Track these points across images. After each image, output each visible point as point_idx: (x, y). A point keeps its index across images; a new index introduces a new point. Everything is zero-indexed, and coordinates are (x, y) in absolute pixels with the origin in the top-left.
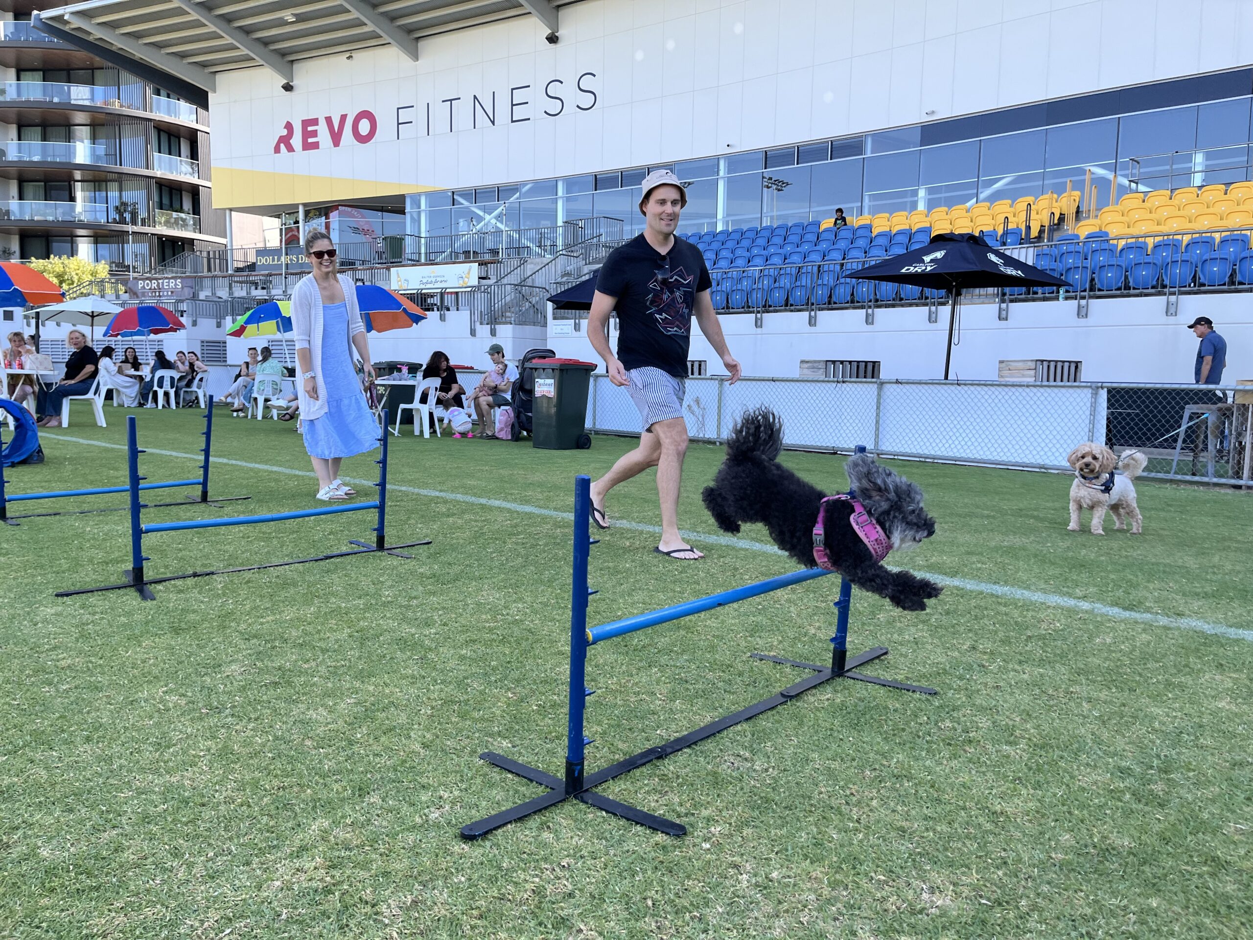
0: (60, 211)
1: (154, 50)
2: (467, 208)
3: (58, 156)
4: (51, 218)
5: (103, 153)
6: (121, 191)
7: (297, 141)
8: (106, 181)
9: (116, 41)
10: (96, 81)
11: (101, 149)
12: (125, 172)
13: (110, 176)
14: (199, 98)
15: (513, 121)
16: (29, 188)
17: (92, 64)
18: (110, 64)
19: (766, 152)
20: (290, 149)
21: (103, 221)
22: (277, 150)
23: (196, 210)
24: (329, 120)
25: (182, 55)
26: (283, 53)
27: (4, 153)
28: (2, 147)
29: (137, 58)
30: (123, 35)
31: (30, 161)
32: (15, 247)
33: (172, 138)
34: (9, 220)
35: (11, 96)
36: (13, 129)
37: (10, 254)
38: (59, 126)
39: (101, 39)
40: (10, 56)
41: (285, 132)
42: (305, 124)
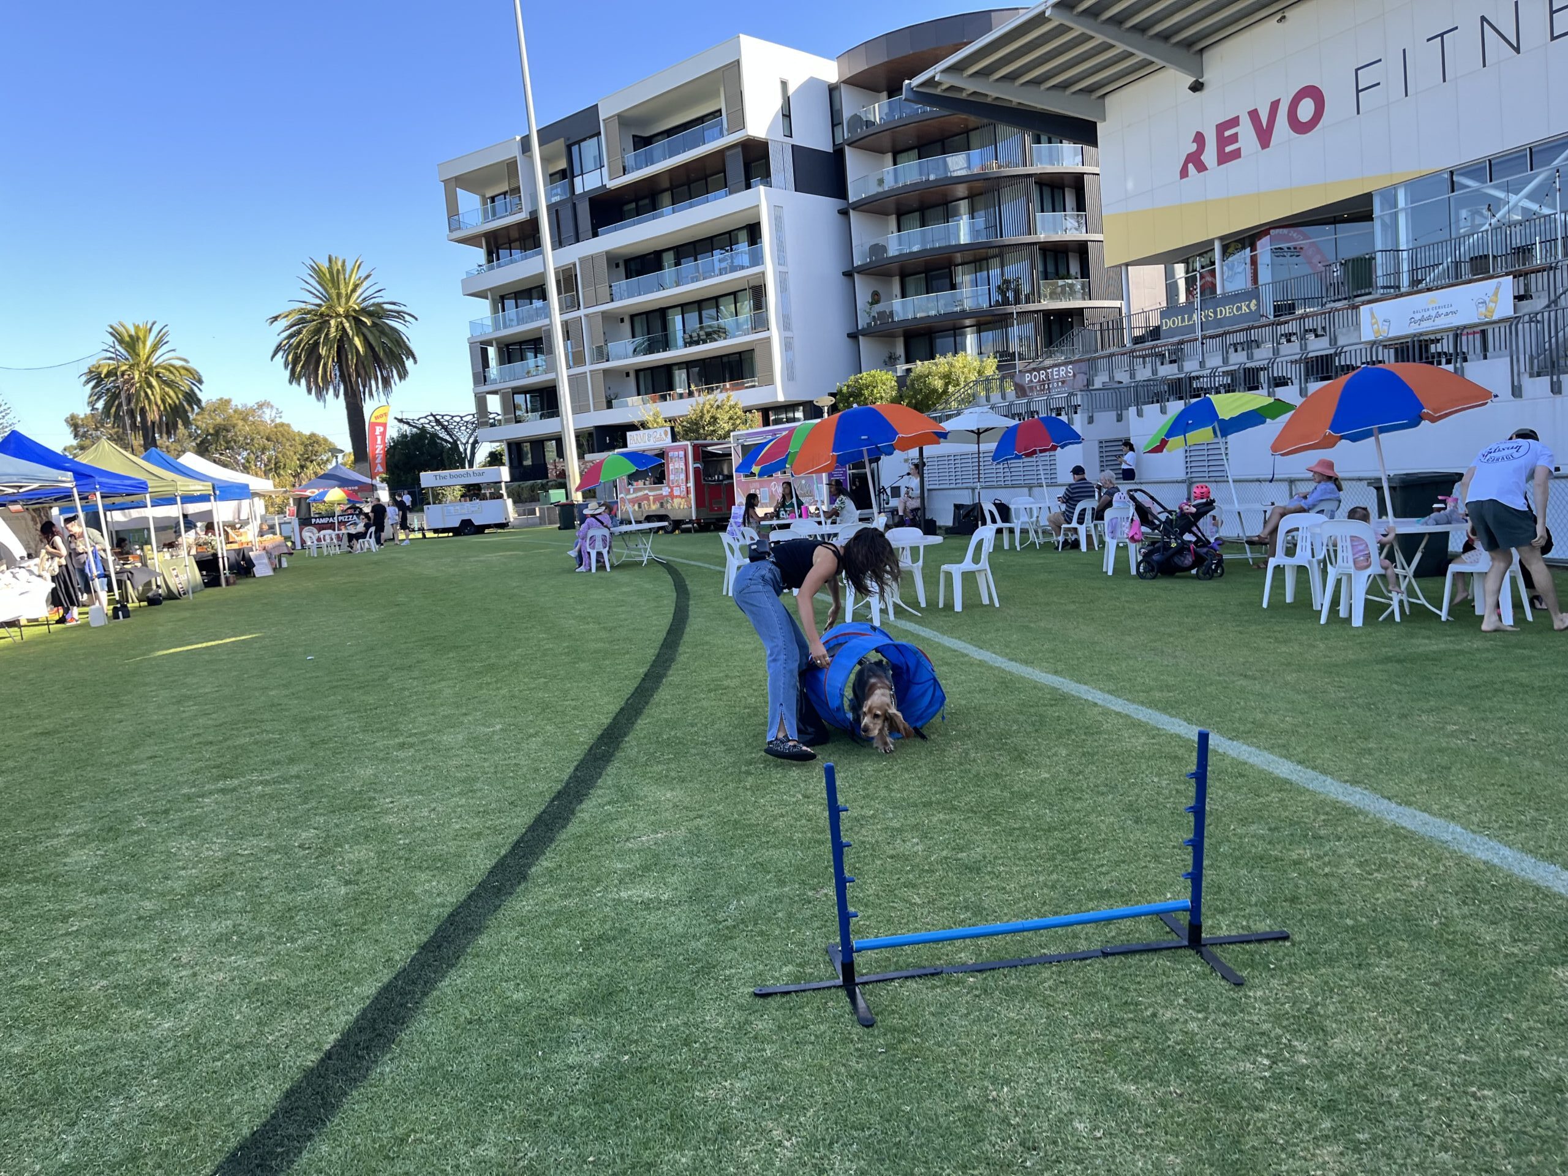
1: (1032, 89)
2: (1477, 190)
3: (938, 240)
4: (933, 313)
5: (983, 226)
6: (1002, 267)
7: (1210, 155)
8: (987, 259)
9: (992, 91)
10: (972, 145)
11: (980, 221)
12: (1007, 243)
13: (991, 252)
14: (1086, 133)
15: (1553, 38)
16: (911, 281)
17: (966, 126)
18: (985, 121)
20: (1201, 167)
21: (985, 305)
22: (1184, 173)
23: (1085, 273)
24: (1254, 115)
25: (1064, 86)
26: (1188, 44)
27: (884, 249)
28: (881, 243)
29: (1014, 105)
30: (997, 80)
31: (911, 253)
32: (900, 350)
33: (1056, 191)
34: (893, 321)
35: (889, 184)
36: (893, 221)
37: (896, 359)
38: (938, 205)
39: (975, 93)
40: (886, 140)
41: (1193, 147)
42: (1221, 128)
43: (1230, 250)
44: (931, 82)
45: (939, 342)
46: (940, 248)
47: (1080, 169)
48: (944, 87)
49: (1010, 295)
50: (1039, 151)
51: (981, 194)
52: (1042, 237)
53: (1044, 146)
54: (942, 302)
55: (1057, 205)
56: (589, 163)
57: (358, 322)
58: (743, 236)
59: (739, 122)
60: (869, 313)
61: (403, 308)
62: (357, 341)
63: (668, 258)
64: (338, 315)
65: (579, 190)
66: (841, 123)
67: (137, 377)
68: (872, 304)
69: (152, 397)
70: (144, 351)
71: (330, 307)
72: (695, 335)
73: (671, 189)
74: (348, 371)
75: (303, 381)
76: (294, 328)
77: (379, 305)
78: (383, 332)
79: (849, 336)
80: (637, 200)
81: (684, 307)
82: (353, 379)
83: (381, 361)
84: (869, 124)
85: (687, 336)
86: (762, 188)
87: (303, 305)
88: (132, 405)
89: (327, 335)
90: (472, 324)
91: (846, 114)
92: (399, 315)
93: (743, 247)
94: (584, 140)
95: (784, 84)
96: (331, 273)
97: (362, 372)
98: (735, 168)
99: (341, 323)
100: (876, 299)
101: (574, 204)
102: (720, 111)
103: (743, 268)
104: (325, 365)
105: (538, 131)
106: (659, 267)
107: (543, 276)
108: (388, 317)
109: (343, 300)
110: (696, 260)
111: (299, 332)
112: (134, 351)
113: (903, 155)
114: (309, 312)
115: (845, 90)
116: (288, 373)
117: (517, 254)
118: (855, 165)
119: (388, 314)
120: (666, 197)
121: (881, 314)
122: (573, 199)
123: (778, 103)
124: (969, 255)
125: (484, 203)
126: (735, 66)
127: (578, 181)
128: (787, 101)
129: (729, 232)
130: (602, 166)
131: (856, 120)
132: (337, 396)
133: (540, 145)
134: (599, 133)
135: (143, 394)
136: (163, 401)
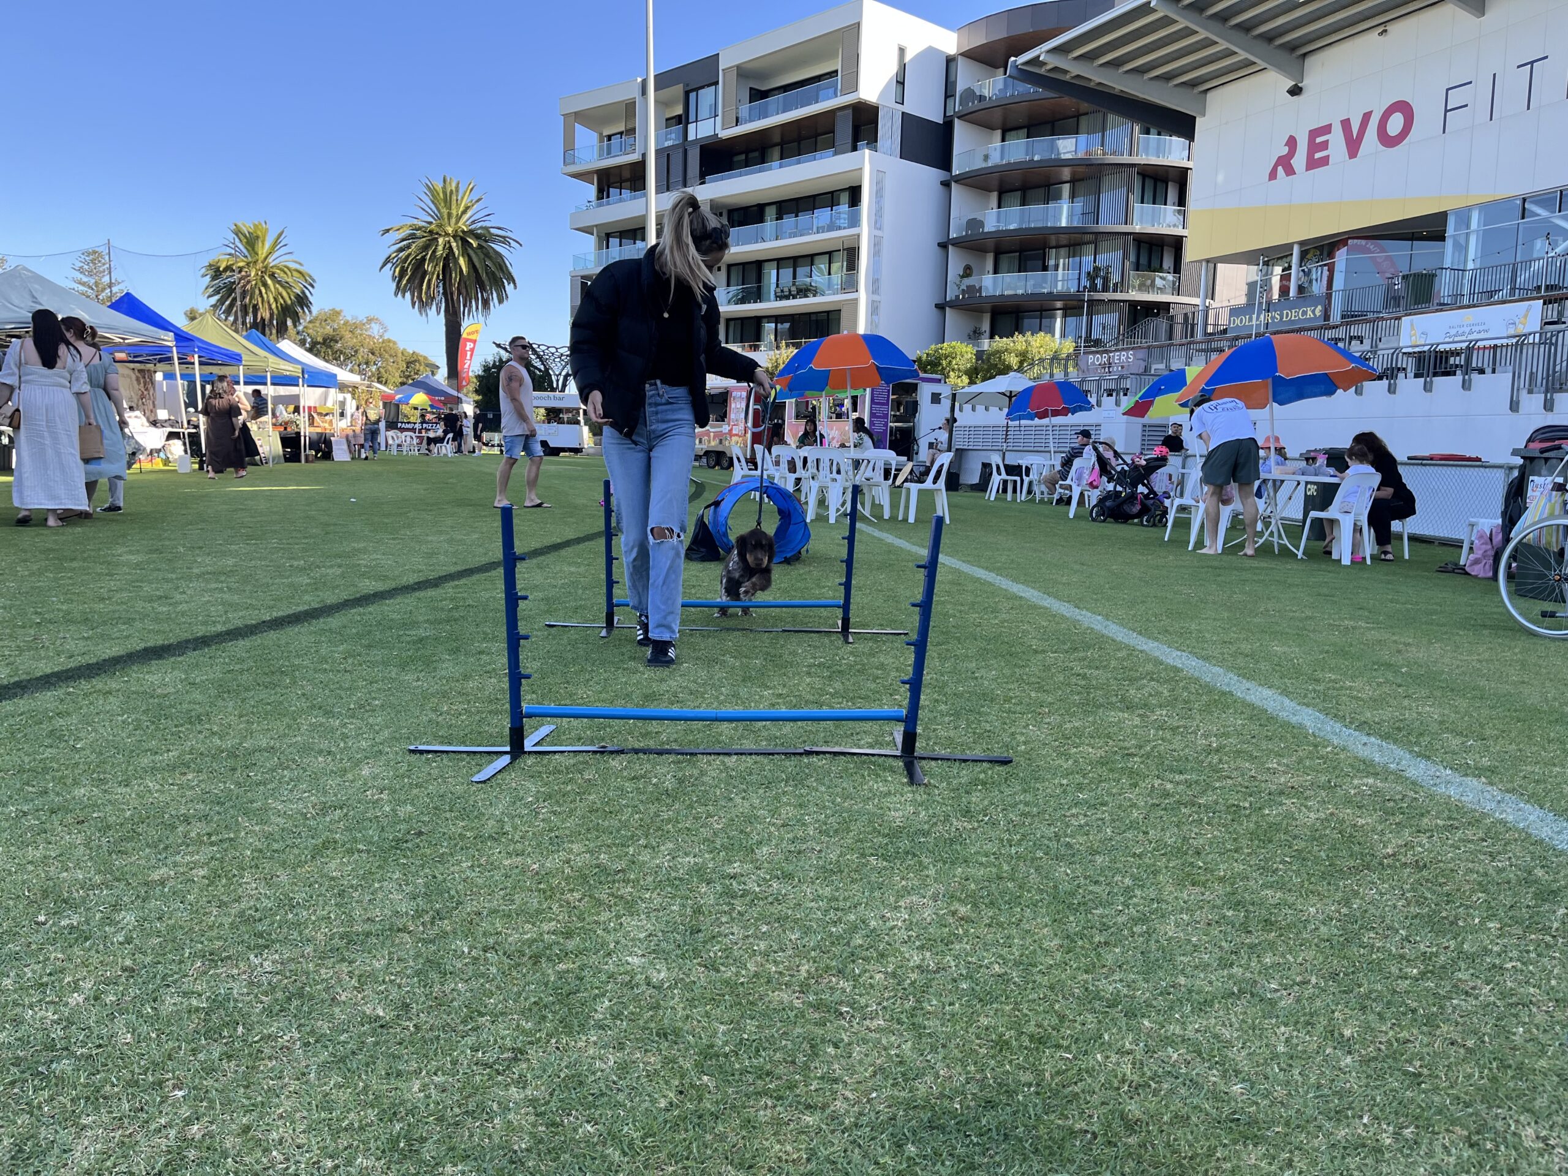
1: (1136, 77)
2: (1544, 219)
4: (1020, 292)
5: (1081, 211)
6: (1096, 254)
7: (1299, 159)
8: (1081, 244)
9: (1095, 75)
10: (1080, 130)
11: (1080, 207)
12: (1102, 230)
14: (1186, 127)
16: (1004, 260)
17: (1077, 110)
18: (1098, 108)
20: (1290, 171)
21: (1075, 290)
22: (1273, 175)
23: (1177, 267)
24: (1346, 124)
25: (1167, 77)
26: (1292, 47)
27: (981, 224)
28: (979, 218)
29: (1116, 92)
30: (1102, 65)
31: (1007, 230)
32: (986, 326)
33: (1159, 184)
34: (980, 296)
35: (995, 159)
36: (994, 197)
37: (980, 334)
38: (1039, 187)
39: (1078, 76)
40: (997, 116)
41: (1285, 150)
42: (1314, 134)
43: (1308, 256)
44: (1035, 61)
45: (1026, 322)
46: (1035, 228)
47: (1185, 164)
48: (1049, 67)
49: (1099, 282)
50: (1148, 141)
51: (1082, 180)
52: (1137, 228)
53: (1153, 137)
54: (1030, 283)
55: (1158, 198)
56: (704, 111)
57: (465, 243)
58: (845, 198)
59: (853, 84)
60: (958, 286)
61: (509, 234)
62: (462, 262)
63: (771, 212)
64: (447, 234)
65: (691, 137)
66: (954, 96)
67: (253, 274)
68: (962, 277)
69: (265, 296)
70: (263, 250)
71: (440, 226)
72: (786, 289)
73: (782, 144)
74: (451, 289)
75: (408, 295)
76: (405, 243)
77: (487, 229)
78: (487, 255)
79: (937, 306)
80: (747, 152)
81: (780, 262)
82: (455, 298)
83: (483, 282)
84: (981, 98)
85: (778, 290)
86: (867, 151)
87: (415, 222)
88: (247, 300)
89: (434, 252)
90: (576, 258)
91: (960, 87)
92: (504, 240)
93: (844, 208)
94: (702, 87)
95: (902, 51)
96: (445, 193)
97: (464, 291)
98: (844, 130)
99: (449, 242)
100: (968, 272)
101: (686, 150)
102: (836, 71)
103: (839, 228)
104: (429, 281)
105: (656, 76)
106: (761, 219)
107: (644, 218)
108: (493, 242)
109: (453, 221)
110: (797, 216)
111: (408, 247)
112: (253, 249)
113: (1013, 133)
114: (419, 229)
115: (961, 61)
116: (394, 285)
117: (626, 193)
118: (963, 138)
119: (494, 238)
120: (776, 152)
121: (971, 288)
122: (684, 145)
123: (893, 69)
124: (1064, 239)
125: (601, 141)
126: (855, 29)
127: (691, 127)
128: (903, 67)
129: (832, 193)
130: (716, 116)
131: (969, 94)
132: (438, 313)
133: (656, 90)
134: (717, 83)
135: (257, 292)
136: (276, 300)
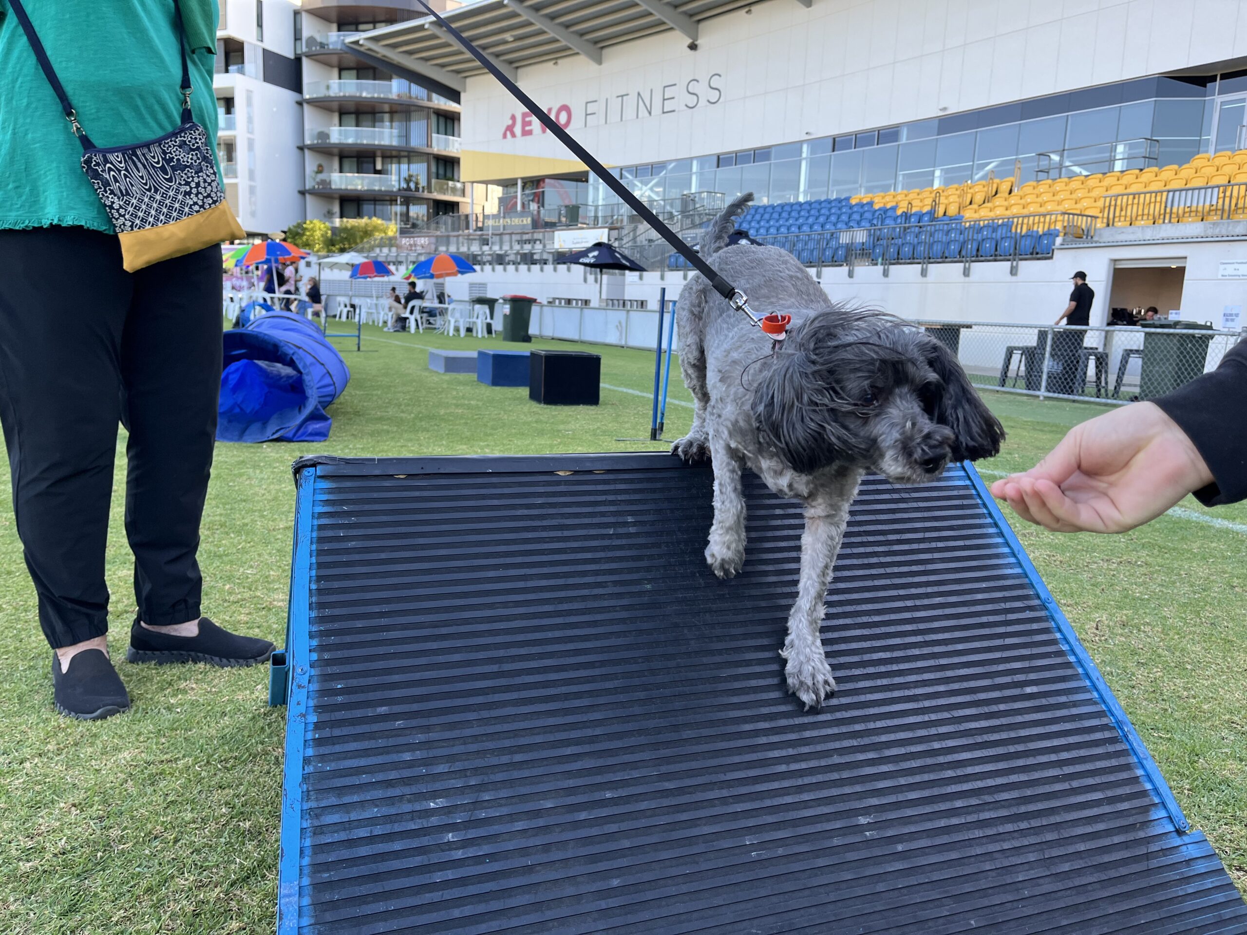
0: (366, 182)
1: (423, 62)
3: (366, 138)
4: (360, 188)
5: (398, 135)
6: (409, 165)
7: (518, 130)
8: (399, 157)
9: (395, 56)
11: (397, 131)
12: (413, 149)
13: (403, 154)
14: (454, 95)
15: (664, 113)
16: (347, 164)
19: (834, 139)
20: (513, 135)
21: (396, 189)
22: (505, 136)
25: (442, 65)
27: (328, 136)
28: (326, 132)
30: (399, 53)
31: (346, 142)
32: (336, 209)
33: (448, 121)
34: (331, 188)
35: (335, 92)
37: (333, 215)
38: (370, 113)
39: (385, 56)
40: (334, 59)
41: (510, 122)
43: (526, 187)
44: (357, 43)
45: (364, 209)
46: (366, 143)
48: (366, 48)
49: (412, 185)
51: (398, 112)
52: (435, 150)
55: (448, 130)
60: (314, 179)
66: (300, 39)
68: (316, 173)
79: (299, 192)
84: (322, 45)
86: (237, 74)
91: (306, 34)
100: (320, 170)
113: (346, 73)
115: (304, 15)
118: (310, 72)
121: (323, 182)
124: (387, 152)
128: (261, 15)
131: (311, 41)
